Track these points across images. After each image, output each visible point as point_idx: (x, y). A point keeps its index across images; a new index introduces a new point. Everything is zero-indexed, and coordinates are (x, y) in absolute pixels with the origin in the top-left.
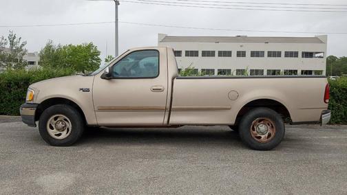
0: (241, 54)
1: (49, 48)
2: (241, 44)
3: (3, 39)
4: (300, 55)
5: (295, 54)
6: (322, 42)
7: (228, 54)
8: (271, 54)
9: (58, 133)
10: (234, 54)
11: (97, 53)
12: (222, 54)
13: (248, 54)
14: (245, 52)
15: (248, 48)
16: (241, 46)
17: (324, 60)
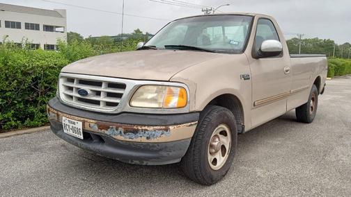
4: (41, 28)
5: (36, 27)
9: (213, 158)
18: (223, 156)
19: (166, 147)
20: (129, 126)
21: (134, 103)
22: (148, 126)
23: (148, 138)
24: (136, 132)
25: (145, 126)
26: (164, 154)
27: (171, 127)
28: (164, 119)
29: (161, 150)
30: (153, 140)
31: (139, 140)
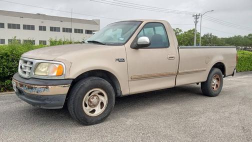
0: (42, 28)
2: (42, 20)
4: (84, 32)
5: (81, 31)
6: (97, 24)
7: (32, 28)
8: (65, 30)
9: (92, 109)
10: (37, 28)
12: (27, 27)
13: (48, 29)
14: (45, 27)
15: (48, 24)
16: (42, 22)
18: (101, 108)
19: (48, 98)
20: (30, 85)
21: (36, 73)
22: (38, 85)
23: (37, 92)
24: (32, 88)
25: (36, 85)
26: (47, 102)
27: (49, 87)
28: (47, 82)
29: (45, 99)
30: (40, 94)
31: (33, 93)
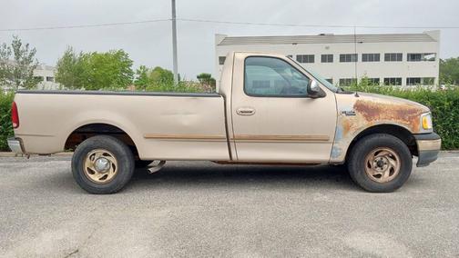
0: (327, 59)
1: (68, 57)
2: (327, 45)
3: (5, 46)
4: (405, 57)
5: (398, 57)
6: (433, 40)
7: (309, 59)
10: (318, 59)
11: (129, 63)
12: (302, 58)
13: (336, 58)
14: (332, 56)
15: (336, 50)
16: (327, 48)
17: (437, 63)
